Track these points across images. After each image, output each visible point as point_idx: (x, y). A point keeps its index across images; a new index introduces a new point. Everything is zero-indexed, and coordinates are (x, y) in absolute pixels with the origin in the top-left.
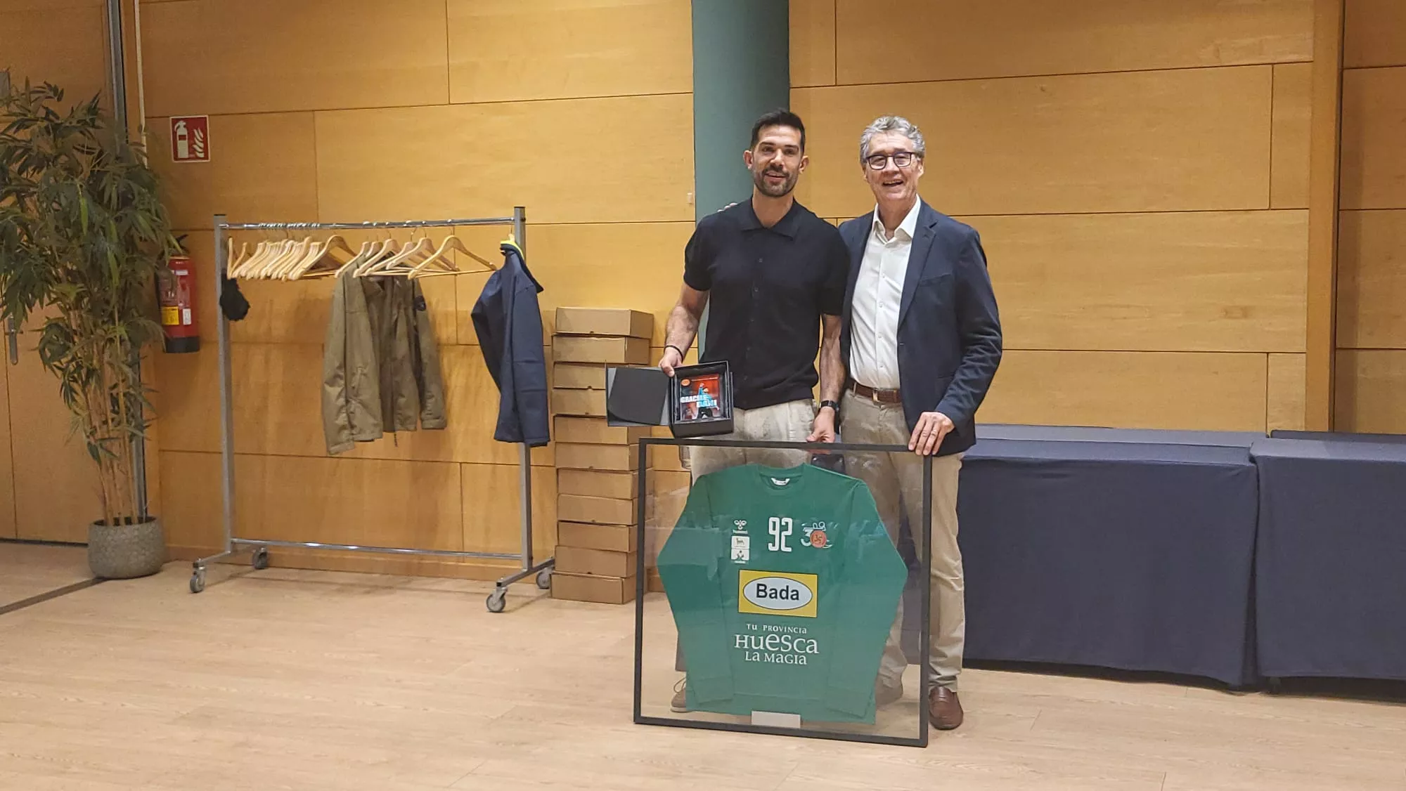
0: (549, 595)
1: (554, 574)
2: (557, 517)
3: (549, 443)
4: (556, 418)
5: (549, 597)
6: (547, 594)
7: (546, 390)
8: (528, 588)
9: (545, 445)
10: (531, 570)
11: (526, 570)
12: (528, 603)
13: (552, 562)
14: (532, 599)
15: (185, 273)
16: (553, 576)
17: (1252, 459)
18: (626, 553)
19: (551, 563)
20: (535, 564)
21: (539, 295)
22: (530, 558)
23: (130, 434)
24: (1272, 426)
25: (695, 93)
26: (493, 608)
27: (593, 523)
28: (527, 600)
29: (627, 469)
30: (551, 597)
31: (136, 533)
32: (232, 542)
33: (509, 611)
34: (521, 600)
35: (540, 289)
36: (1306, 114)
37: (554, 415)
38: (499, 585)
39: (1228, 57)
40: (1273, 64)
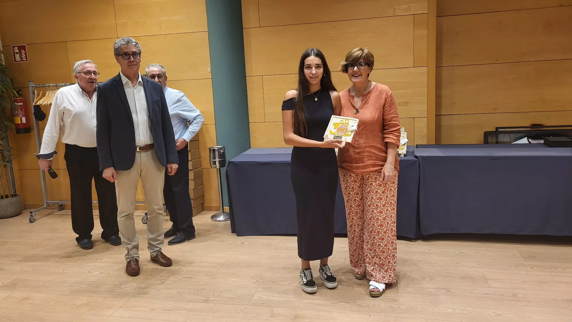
15: (22, 104)
17: (416, 157)
18: (193, 199)
23: (4, 165)
24: (416, 143)
25: (208, 31)
26: (144, 222)
29: (192, 169)
31: (9, 201)
32: (47, 202)
36: (426, 32)
38: (146, 214)
39: (398, 13)
40: (414, 15)
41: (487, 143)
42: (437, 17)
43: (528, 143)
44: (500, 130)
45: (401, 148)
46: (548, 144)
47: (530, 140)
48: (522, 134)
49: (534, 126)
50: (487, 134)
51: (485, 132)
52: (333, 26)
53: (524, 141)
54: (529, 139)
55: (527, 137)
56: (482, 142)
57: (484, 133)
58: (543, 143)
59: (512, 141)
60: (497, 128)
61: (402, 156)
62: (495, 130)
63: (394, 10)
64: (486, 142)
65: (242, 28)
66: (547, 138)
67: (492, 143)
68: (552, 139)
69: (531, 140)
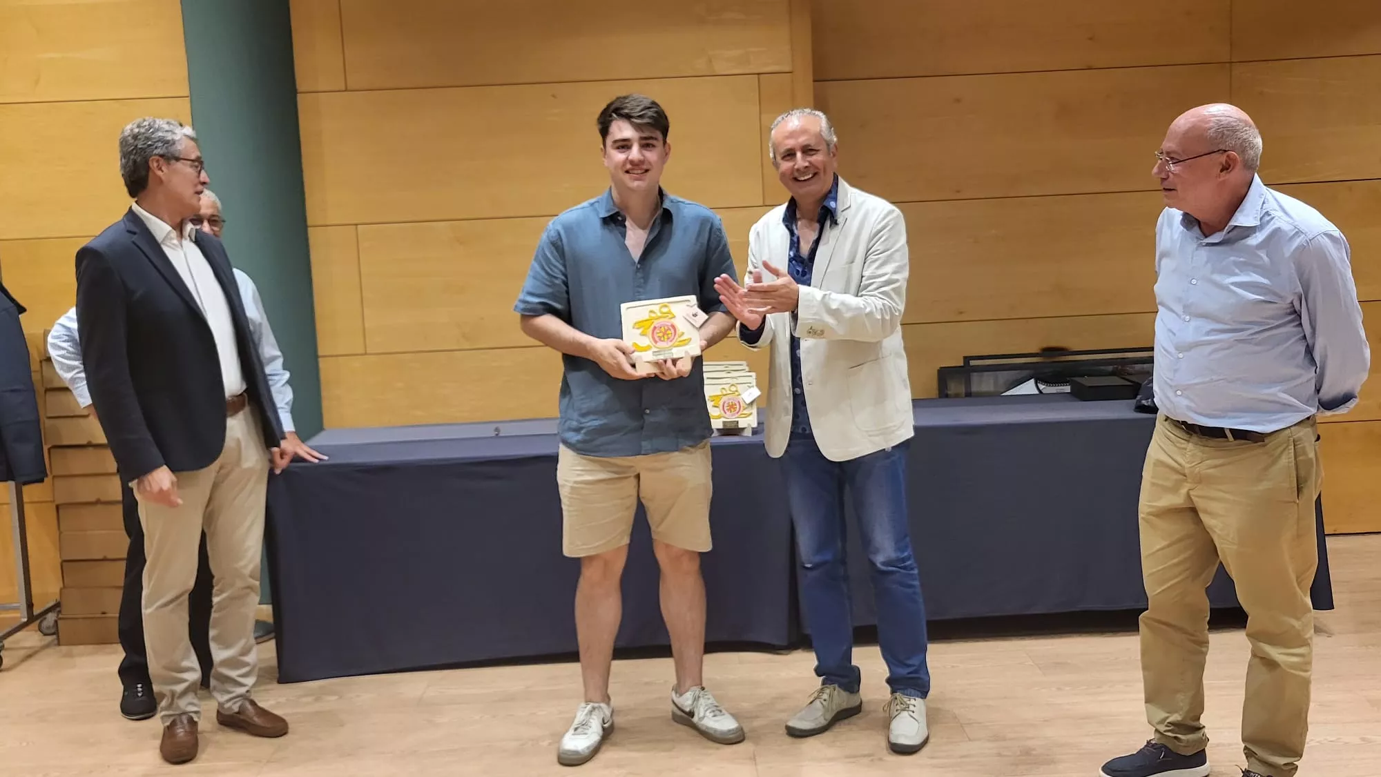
0: (56, 642)
1: (60, 619)
2: (60, 557)
3: (46, 479)
4: (52, 451)
5: (55, 645)
6: (53, 641)
7: (38, 421)
8: (30, 638)
9: (42, 481)
10: (32, 618)
11: (26, 620)
12: (29, 656)
13: (58, 605)
14: (36, 649)
16: (59, 622)
19: (57, 607)
20: (36, 611)
21: (20, 316)
22: (30, 606)
25: (191, 96)
27: (105, 559)
28: (29, 652)
30: (59, 644)
33: (8, 669)
34: (22, 653)
35: (22, 310)
37: (50, 446)
39: (720, 68)
40: (758, 74)
41: (947, 396)
42: (814, 81)
43: (1037, 392)
44: (973, 363)
45: (745, 412)
46: (1082, 394)
47: (1041, 387)
48: (1025, 373)
49: (1049, 351)
50: (945, 374)
51: (941, 368)
52: (553, 96)
53: (1029, 388)
54: (1039, 384)
55: (1032, 381)
56: (934, 392)
57: (939, 371)
58: (1069, 391)
59: (1002, 390)
60: (967, 359)
61: (748, 433)
62: (962, 365)
63: (710, 61)
64: (943, 393)
65: (294, 92)
66: (1078, 379)
67: (957, 396)
68: (1087, 381)
69: (1044, 386)
